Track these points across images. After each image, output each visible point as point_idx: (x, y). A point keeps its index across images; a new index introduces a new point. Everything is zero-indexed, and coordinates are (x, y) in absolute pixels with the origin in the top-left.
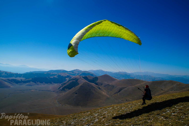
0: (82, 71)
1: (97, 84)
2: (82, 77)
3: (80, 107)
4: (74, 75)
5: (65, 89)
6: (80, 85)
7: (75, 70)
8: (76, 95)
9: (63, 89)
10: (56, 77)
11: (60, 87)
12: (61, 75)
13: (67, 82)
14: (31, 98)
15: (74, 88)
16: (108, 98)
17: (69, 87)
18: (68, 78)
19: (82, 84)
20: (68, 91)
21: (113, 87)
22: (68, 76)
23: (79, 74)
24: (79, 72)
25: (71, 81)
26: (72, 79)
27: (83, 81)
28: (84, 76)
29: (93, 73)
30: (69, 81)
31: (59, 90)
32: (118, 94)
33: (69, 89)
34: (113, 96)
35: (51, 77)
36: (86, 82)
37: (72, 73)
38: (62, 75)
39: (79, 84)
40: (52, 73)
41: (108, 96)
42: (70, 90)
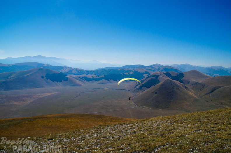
0: (163, 66)
1: (182, 82)
2: (164, 73)
3: (160, 109)
4: (154, 71)
5: (143, 88)
6: (161, 83)
7: (154, 65)
8: (156, 95)
9: (141, 88)
10: (131, 73)
11: (137, 85)
12: (137, 71)
13: (145, 79)
14: (103, 97)
15: (153, 86)
16: (196, 100)
17: (148, 85)
18: (146, 75)
19: (163, 81)
20: (146, 91)
21: (203, 85)
22: (146, 73)
23: (159, 69)
24: (160, 67)
25: (150, 78)
26: (151, 76)
27: (164, 79)
28: (165, 72)
29: (177, 67)
30: (147, 78)
31: (135, 88)
32: (210, 95)
33: (147, 88)
34: (203, 97)
35: (126, 74)
36: (168, 80)
37: (151, 69)
38: (139, 71)
39: (159, 82)
40: (127, 69)
41: (197, 97)
42: (149, 89)
